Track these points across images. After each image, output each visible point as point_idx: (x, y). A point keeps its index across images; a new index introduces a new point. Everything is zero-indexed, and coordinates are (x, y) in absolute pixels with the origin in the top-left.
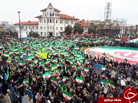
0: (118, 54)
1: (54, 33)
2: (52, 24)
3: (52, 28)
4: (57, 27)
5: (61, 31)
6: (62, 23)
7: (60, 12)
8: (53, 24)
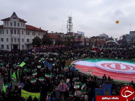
0: (105, 66)
1: (19, 46)
2: (16, 36)
3: (17, 40)
4: (23, 39)
5: (28, 43)
6: (29, 35)
7: (26, 22)
8: (19, 35)
